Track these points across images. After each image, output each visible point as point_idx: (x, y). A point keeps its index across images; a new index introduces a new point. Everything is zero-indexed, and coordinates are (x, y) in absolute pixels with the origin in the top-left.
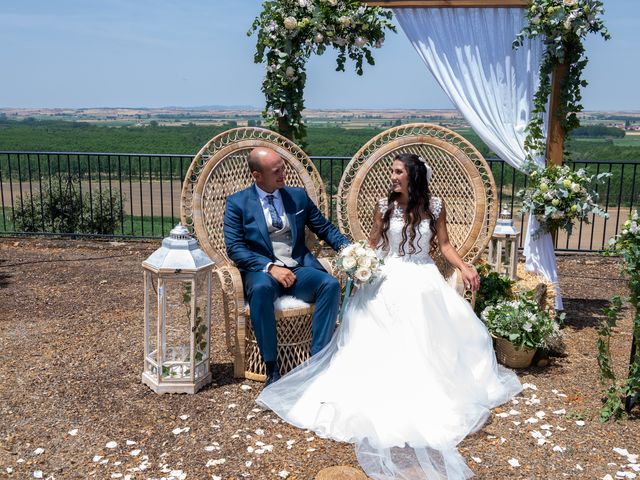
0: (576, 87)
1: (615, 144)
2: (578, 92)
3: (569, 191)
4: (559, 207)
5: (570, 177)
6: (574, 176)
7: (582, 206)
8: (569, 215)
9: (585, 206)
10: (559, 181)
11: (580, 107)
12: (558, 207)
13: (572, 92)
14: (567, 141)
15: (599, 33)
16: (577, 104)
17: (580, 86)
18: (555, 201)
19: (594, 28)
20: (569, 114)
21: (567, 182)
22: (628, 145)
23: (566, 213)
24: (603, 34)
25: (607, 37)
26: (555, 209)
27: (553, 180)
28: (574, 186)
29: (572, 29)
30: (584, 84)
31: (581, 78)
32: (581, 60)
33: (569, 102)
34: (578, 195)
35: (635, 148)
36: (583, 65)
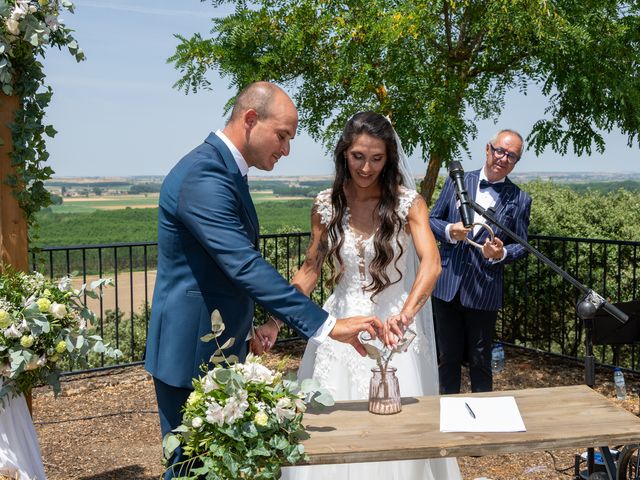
0: (38, 138)
1: (54, 212)
2: (42, 145)
3: (50, 318)
4: (37, 349)
5: (47, 292)
6: (54, 291)
7: (74, 342)
8: (54, 359)
9: (80, 341)
10: (29, 303)
11: (48, 170)
12: (31, 348)
13: (32, 145)
14: (31, 229)
15: (65, 48)
16: (42, 165)
17: (44, 136)
18: (26, 340)
19: (58, 38)
20: (31, 182)
21: (43, 303)
22: (67, 212)
23: (47, 357)
24: (73, 51)
25: (80, 57)
26: (28, 354)
27: (18, 301)
28: (57, 309)
29: (22, 34)
30: (51, 132)
31: (45, 122)
32: (41, 90)
33: (28, 163)
34: (65, 323)
35: (74, 214)
36: (45, 99)
